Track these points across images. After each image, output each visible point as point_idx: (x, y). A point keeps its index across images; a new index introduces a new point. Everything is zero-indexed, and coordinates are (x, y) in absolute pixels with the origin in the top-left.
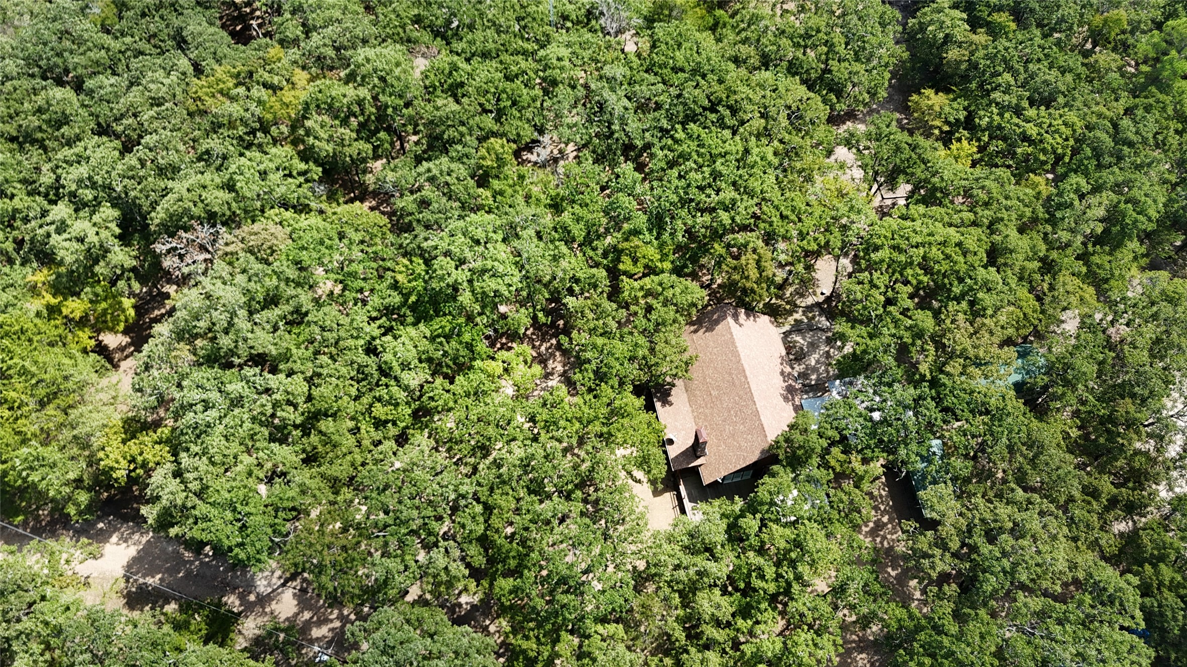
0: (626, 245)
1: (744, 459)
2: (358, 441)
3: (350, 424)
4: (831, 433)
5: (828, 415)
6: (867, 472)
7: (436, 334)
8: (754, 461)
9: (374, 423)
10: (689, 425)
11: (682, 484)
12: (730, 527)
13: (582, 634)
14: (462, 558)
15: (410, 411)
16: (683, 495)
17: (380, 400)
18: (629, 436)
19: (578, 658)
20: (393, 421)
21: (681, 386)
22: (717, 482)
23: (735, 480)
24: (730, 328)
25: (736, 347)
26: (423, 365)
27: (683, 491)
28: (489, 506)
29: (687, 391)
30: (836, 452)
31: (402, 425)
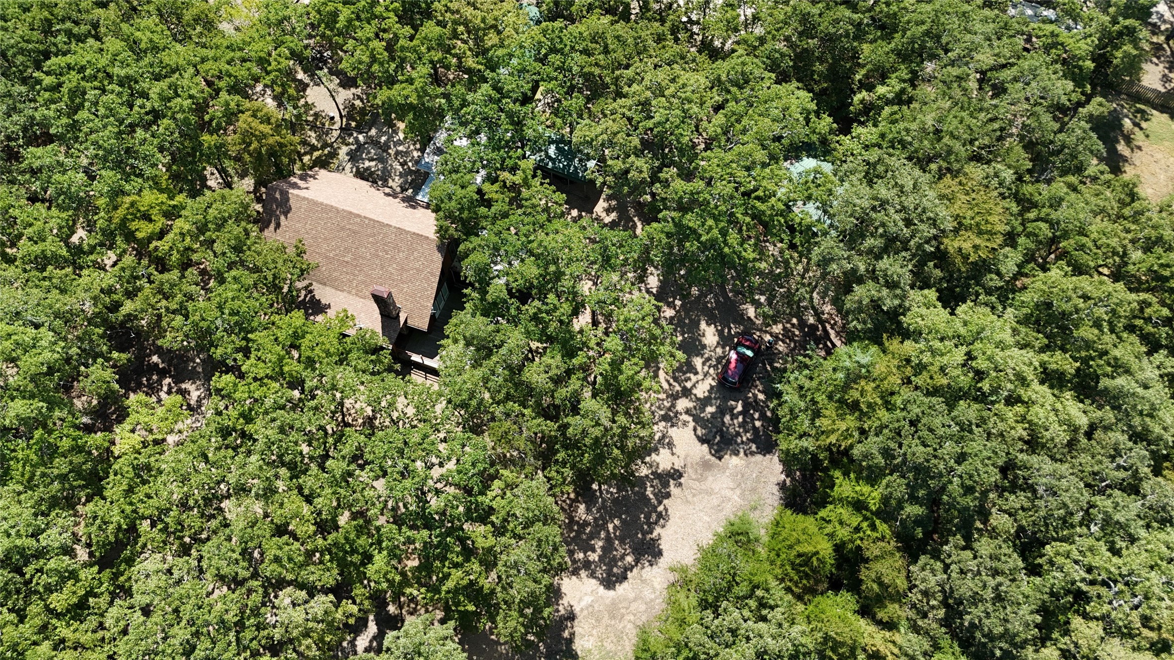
0: (121, 212)
1: (432, 274)
2: (75, 649)
3: (45, 647)
4: (468, 177)
5: (450, 173)
6: (524, 172)
7: (27, 476)
8: (440, 266)
9: (72, 618)
10: (360, 305)
11: (409, 353)
12: (485, 314)
13: (483, 516)
14: (312, 591)
15: (96, 568)
16: (420, 361)
17: (49, 589)
18: (328, 346)
19: (503, 534)
20: (91, 593)
21: (315, 286)
22: (433, 317)
23: (441, 306)
24: (297, 196)
25: (322, 204)
26: (53, 514)
27: (416, 358)
28: (281, 530)
29: (325, 284)
30: (487, 187)
31: (103, 589)
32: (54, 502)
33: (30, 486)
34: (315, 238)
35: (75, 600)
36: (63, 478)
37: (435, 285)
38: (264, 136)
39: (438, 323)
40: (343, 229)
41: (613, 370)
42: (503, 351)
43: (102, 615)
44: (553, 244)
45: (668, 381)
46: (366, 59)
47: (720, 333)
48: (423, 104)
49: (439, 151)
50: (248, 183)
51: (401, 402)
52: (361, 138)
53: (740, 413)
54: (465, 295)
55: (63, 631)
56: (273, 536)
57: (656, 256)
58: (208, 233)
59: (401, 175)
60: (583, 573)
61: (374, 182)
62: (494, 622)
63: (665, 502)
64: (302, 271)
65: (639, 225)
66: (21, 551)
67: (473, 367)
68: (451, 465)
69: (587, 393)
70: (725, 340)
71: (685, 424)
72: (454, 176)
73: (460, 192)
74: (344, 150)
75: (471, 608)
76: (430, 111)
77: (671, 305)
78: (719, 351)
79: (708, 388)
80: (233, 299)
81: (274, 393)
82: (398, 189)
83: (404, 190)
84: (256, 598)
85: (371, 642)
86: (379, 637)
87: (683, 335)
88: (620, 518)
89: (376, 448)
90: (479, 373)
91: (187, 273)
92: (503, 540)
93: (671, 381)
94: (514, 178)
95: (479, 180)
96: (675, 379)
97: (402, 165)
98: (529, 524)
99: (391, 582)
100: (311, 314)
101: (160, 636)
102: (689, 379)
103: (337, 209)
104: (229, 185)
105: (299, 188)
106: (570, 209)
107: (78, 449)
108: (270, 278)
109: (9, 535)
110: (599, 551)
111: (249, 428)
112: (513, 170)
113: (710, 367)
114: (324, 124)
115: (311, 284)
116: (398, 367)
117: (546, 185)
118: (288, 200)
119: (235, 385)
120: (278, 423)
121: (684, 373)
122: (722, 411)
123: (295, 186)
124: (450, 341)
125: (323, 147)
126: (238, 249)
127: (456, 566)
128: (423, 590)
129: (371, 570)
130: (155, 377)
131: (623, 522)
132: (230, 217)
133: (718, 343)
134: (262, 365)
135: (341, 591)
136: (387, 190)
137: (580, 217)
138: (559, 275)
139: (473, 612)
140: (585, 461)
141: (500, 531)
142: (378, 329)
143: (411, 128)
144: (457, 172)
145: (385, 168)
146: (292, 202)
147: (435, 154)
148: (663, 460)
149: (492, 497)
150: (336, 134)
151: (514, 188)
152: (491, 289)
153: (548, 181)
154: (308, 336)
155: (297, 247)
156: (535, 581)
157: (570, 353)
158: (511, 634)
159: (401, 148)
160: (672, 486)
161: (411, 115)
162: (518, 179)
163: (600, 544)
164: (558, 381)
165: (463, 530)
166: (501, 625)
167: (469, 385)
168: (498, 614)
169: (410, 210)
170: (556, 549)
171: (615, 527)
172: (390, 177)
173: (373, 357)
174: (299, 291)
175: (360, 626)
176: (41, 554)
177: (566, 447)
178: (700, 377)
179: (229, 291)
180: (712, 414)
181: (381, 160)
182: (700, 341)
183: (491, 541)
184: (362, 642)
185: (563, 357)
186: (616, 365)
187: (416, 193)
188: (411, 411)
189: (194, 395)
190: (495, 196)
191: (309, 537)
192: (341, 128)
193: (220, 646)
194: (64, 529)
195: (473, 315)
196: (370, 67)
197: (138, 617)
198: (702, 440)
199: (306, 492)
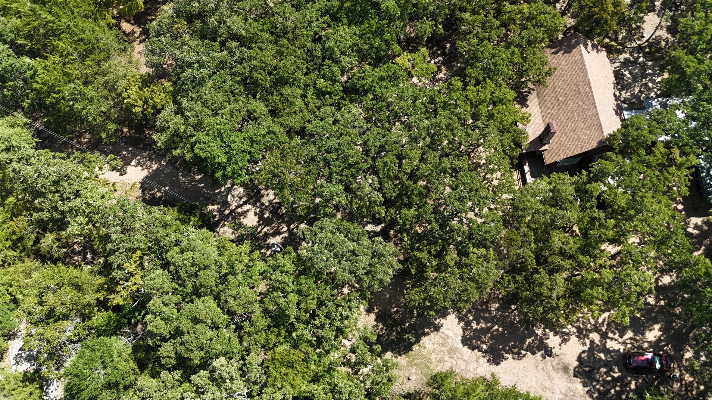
1: (582, 148)
2: (305, 104)
3: (300, 92)
4: (659, 131)
5: (654, 120)
6: (687, 160)
7: (364, 32)
8: (590, 149)
9: (316, 94)
10: (538, 121)
11: (527, 163)
12: (577, 190)
13: (463, 253)
14: (380, 190)
15: (341, 88)
16: (526, 171)
17: (324, 76)
18: (505, 119)
19: (459, 268)
20: (330, 94)
21: (534, 93)
22: (556, 163)
23: (565, 164)
24: (581, 50)
25: (585, 65)
26: (355, 54)
27: (526, 168)
28: (400, 157)
29: (538, 97)
30: (660, 146)
31: (335, 98)
32: (360, 51)
33: (361, 37)
34: (562, 75)
35: (324, 89)
36: (372, 47)
37: (576, 153)
38: (605, 10)
39: (555, 167)
40: (577, 85)
41: (590, 282)
42: (561, 212)
43: (324, 105)
44: (648, 205)
45: (604, 320)
46: (697, 28)
47: (659, 340)
48: (690, 78)
49: (664, 106)
50: (570, 22)
51: (498, 174)
52: (641, 59)
53: (612, 377)
54: (581, 173)
55: (310, 94)
56: (395, 155)
57: (686, 273)
58: (529, 23)
59: (632, 95)
60: (462, 324)
61: (618, 84)
62: (413, 288)
63: (529, 353)
64: (539, 81)
65: (700, 252)
66: (333, 52)
67: (541, 201)
68: (479, 220)
69: (565, 275)
70: (656, 345)
71: (584, 344)
72: (654, 123)
73: (646, 133)
74: (627, 56)
75: (413, 272)
76: (688, 84)
77: (657, 299)
78: (646, 345)
79: (617, 348)
80: (502, 59)
81: (464, 110)
82: (622, 99)
83: (624, 102)
84: (364, 166)
85: (372, 231)
86: (377, 234)
87: (642, 316)
88: (504, 330)
89: (466, 177)
90: (539, 206)
91: (501, 28)
92: (456, 270)
93: (606, 323)
94: (678, 158)
95: (662, 138)
96: (609, 325)
97: (640, 91)
98: (471, 279)
99: (404, 224)
100: (517, 101)
101: (328, 135)
102: (615, 334)
103: (587, 75)
104: (563, 14)
105: (586, 48)
106: (681, 203)
107: (388, 44)
108: (524, 69)
109: (336, 43)
110: (479, 327)
111: (440, 111)
112: (684, 154)
113: (631, 343)
114: (635, 35)
115: (534, 90)
116: (516, 162)
117: (687, 178)
118: (575, 47)
119: (458, 90)
120: (451, 122)
121: (617, 329)
122: (606, 364)
123: (586, 46)
124: (548, 180)
125: (619, 44)
126: (530, 43)
127: (430, 253)
128: (409, 242)
129: (405, 211)
130: (439, 52)
131: (503, 333)
132: (545, 27)
133: (650, 342)
134: (475, 94)
135: (388, 203)
136: (617, 93)
137: (680, 211)
138: (630, 219)
139: (411, 274)
140: (525, 293)
141: (459, 265)
142: (531, 138)
143: (667, 82)
144: (658, 123)
145: (631, 83)
146: (575, 51)
147: (661, 104)
148: (553, 341)
149: (475, 252)
150: (634, 45)
151: (672, 162)
152: (594, 185)
153: (691, 178)
154: (504, 107)
155: (550, 69)
156: (444, 299)
157: (584, 251)
158: (412, 300)
159: (650, 85)
160: (539, 353)
161: (677, 76)
162: (679, 160)
163: (483, 326)
164: (562, 253)
165: (449, 246)
166: (413, 292)
167: (529, 205)
168: (417, 287)
169: (614, 112)
170: (467, 301)
171: (497, 330)
172: (627, 90)
173: (513, 146)
174: (526, 86)
175: (376, 221)
176: (336, 62)
177: (526, 278)
178: (620, 340)
179: (505, 54)
180: (600, 358)
181: (635, 78)
182: (644, 330)
183: (452, 263)
184: (370, 227)
185: (579, 248)
186: (594, 283)
187: (627, 109)
188: (495, 182)
189: (441, 75)
190: (657, 153)
191: (404, 172)
192: (639, 45)
193: (337, 163)
194: (351, 63)
195: (572, 184)
196: (693, 35)
197: (330, 120)
198: (579, 359)
199: (425, 157)
